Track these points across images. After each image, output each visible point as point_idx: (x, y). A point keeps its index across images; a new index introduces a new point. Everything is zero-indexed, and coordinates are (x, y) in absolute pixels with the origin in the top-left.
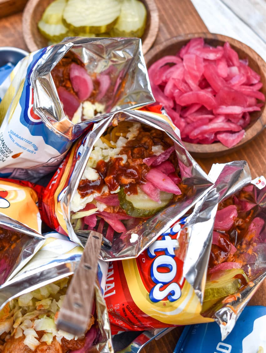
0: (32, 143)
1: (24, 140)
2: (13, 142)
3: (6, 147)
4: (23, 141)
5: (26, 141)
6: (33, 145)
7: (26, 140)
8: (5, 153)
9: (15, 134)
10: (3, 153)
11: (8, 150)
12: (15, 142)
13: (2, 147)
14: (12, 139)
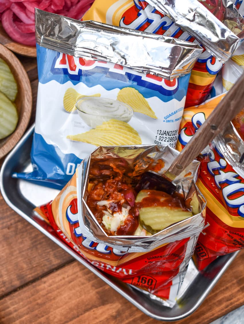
0: (181, 108)
3: (171, 132)
9: (170, 114)
11: (174, 133)
13: (169, 136)
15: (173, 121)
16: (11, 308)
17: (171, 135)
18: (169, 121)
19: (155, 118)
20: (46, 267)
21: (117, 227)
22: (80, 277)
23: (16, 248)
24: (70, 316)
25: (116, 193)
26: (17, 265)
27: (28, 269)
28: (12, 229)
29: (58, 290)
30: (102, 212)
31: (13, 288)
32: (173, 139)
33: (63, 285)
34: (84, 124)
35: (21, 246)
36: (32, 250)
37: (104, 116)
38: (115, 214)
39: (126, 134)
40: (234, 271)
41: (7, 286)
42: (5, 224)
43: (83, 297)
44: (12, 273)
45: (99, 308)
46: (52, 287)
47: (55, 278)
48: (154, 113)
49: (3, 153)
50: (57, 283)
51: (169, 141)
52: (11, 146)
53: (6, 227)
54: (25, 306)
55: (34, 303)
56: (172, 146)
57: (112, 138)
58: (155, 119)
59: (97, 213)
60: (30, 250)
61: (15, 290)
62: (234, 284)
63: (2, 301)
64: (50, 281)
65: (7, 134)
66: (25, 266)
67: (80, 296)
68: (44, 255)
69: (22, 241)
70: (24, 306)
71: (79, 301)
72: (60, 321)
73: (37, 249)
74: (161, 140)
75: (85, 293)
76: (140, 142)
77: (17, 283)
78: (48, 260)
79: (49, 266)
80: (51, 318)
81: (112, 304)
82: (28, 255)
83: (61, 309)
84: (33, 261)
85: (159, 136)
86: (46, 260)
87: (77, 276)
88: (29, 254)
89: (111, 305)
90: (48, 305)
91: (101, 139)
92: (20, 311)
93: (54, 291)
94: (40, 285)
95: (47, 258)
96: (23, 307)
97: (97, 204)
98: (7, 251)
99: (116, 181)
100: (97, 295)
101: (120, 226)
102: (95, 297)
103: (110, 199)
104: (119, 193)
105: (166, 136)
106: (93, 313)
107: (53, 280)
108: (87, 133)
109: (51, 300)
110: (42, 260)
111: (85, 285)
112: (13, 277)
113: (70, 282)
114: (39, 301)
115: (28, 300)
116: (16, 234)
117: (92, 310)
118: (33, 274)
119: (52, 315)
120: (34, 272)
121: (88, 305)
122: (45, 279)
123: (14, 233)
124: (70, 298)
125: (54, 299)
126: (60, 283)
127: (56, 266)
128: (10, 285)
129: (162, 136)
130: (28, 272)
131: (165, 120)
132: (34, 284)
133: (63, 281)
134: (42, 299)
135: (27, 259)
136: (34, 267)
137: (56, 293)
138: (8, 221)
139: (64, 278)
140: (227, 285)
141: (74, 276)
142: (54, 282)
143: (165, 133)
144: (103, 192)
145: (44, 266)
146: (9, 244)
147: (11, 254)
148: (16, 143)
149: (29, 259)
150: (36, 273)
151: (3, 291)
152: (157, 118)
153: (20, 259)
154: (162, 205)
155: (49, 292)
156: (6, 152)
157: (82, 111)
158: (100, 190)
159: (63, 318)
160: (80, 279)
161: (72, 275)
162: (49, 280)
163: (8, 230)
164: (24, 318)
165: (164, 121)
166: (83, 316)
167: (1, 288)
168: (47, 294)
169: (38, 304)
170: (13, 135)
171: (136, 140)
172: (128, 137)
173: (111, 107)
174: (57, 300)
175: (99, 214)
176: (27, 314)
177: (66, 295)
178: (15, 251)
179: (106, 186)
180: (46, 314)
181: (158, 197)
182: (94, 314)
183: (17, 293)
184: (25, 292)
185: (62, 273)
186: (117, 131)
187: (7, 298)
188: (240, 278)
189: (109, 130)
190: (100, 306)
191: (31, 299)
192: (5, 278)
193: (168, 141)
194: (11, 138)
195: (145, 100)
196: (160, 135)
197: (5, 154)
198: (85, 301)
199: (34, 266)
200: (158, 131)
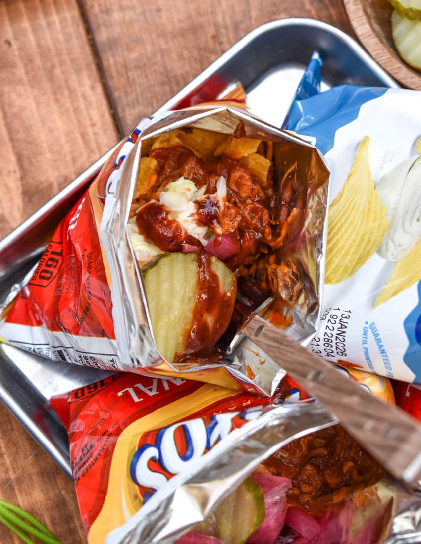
0: (391, 369)
1: (384, 355)
2: (363, 343)
3: (343, 340)
4: (381, 355)
5: (384, 359)
6: (390, 373)
7: (386, 358)
8: (331, 349)
9: (378, 334)
10: (326, 345)
11: (341, 348)
12: (365, 346)
13: (335, 336)
14: (364, 337)
15: (365, 342)
16: (55, 18)
17: (338, 341)
18: (365, 333)
19: (375, 303)
20: (123, 95)
21: (167, 205)
22: (89, 158)
23: (171, 44)
24: (16, 124)
25: (238, 219)
26: (139, 41)
27: (125, 61)
28: (211, 43)
29: (72, 110)
30: (203, 184)
31: (94, 26)
32: (329, 346)
33: (79, 121)
34: (388, 169)
35: (174, 55)
36: (161, 74)
37: (397, 209)
38: (195, 206)
39: (356, 252)
40: (35, 478)
41: (100, 16)
42: (223, 31)
43: (48, 156)
44: (125, 30)
45: (19, 183)
46: (81, 99)
47: (98, 108)
48: (385, 301)
49: (362, 35)
50: (87, 109)
51: (326, 336)
52: (374, 51)
53: (217, 31)
54: (54, 44)
55: (56, 61)
56: (316, 343)
57: (351, 223)
58: (373, 304)
59: (203, 175)
60: (162, 69)
61: (89, 30)
62: (7, 472)
63: (74, 4)
64: (93, 99)
65: (401, 47)
66: (133, 56)
67: (50, 151)
68: (149, 95)
69: (184, 59)
70: (55, 41)
71: (42, 147)
72: (11, 105)
73: (164, 84)
74: (331, 319)
75: (55, 161)
76: (335, 280)
77: (102, 36)
78: (136, 102)
79: (124, 100)
80: (20, 88)
81: (21, 210)
82: (154, 64)
83: (34, 109)
84: (139, 72)
85: (339, 314)
86: (137, 98)
87: (93, 152)
88: (156, 68)
89: (19, 209)
90: (47, 85)
91: (352, 201)
92: (47, 31)
93: (73, 102)
94: (89, 77)
95: (140, 99)
96: (52, 39)
97: (222, 177)
98: (169, 27)
99: (265, 227)
100: (45, 184)
101: (168, 210)
102: (42, 178)
103: (227, 204)
104: (236, 224)
105: (336, 329)
106: (12, 170)
107: (95, 105)
108: (370, 174)
109: (55, 93)
110: (138, 90)
111: (70, 163)
112: (117, 31)
113: (83, 135)
114: (58, 71)
115: (65, 52)
116: (200, 50)
117: (17, 169)
118: (113, 69)
119: (26, 90)
120: (117, 71)
121: (30, 163)
122: (99, 89)
123: (202, 45)
124: (51, 130)
125: (57, 100)
126: (85, 115)
127: (121, 115)
128: (101, 22)
129: (338, 320)
130: (120, 60)
131: (368, 326)
132: (94, 67)
133: (88, 123)
134: (62, 77)
135: (145, 61)
136: (127, 73)
137: (68, 105)
138: (228, 37)
139: (93, 125)
140: (8, 457)
141: (94, 145)
142: (89, 105)
143: (343, 326)
144: (244, 195)
145: (126, 92)
146: (183, 33)
147: (163, 34)
148: (380, 63)
149: (144, 65)
150: (114, 74)
151: (92, 7)
152: (375, 307)
153: (149, 48)
154: (198, 314)
155: (72, 92)
156: (364, 41)
157: (413, 165)
158: (248, 186)
159: (15, 110)
160: (85, 155)
161: (97, 142)
162: (97, 96)
163: (211, 34)
164: (31, 37)
165: (367, 323)
166: (10, 150)
167: (100, 5)
168: (68, 88)
169: (53, 67)
170: (398, 59)
171: (339, 273)
172: (349, 257)
173: (411, 220)
174: (53, 105)
175: (200, 177)
176: (39, 46)
177: (59, 124)
178: (167, 42)
179: (256, 204)
180: (29, 80)
181: (216, 311)
182: (9, 172)
183: (82, 32)
184: (82, 48)
185: (104, 124)
186: (364, 234)
187: (76, 13)
188: (16, 487)
189: (368, 217)
190: (23, 185)
191: (65, 57)
192: (117, 16)
193: (326, 333)
194: (392, 55)
195: (415, 282)
196: (340, 317)
197: (361, 38)
198: (40, 158)
199: (130, 74)
200: (350, 312)
